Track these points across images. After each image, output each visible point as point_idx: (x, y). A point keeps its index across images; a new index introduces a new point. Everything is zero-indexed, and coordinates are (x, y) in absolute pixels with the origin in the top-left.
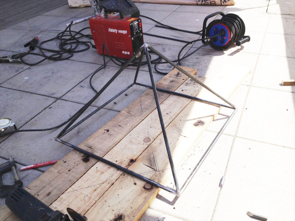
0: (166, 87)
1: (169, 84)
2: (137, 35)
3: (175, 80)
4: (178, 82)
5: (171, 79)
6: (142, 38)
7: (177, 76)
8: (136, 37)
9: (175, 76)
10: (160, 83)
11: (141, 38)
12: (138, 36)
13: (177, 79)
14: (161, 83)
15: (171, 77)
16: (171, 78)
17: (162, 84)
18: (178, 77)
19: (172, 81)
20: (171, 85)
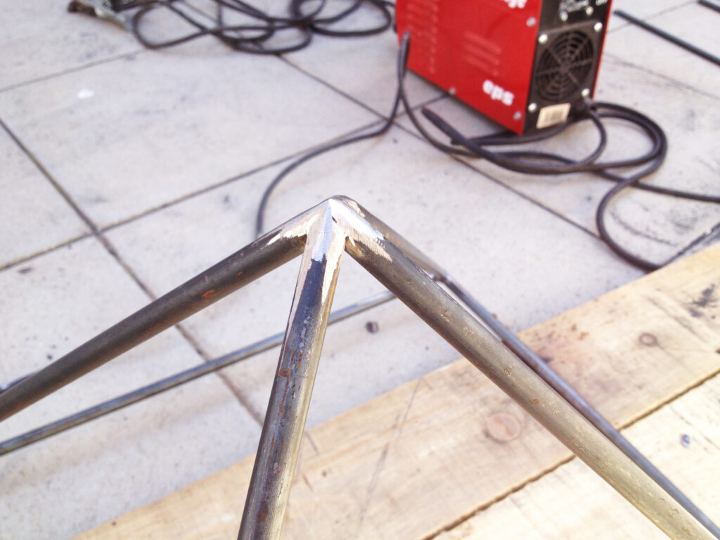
0: (594, 369)
1: (622, 354)
2: (576, 26)
3: (669, 337)
4: (679, 361)
5: (654, 321)
6: (595, 46)
7: (696, 314)
8: (567, 33)
9: (684, 305)
10: (574, 328)
11: (590, 43)
12: (578, 32)
13: (685, 331)
14: (581, 329)
15: (655, 303)
16: (657, 311)
17: (583, 336)
18: (695, 322)
19: (650, 341)
20: (632, 367)
